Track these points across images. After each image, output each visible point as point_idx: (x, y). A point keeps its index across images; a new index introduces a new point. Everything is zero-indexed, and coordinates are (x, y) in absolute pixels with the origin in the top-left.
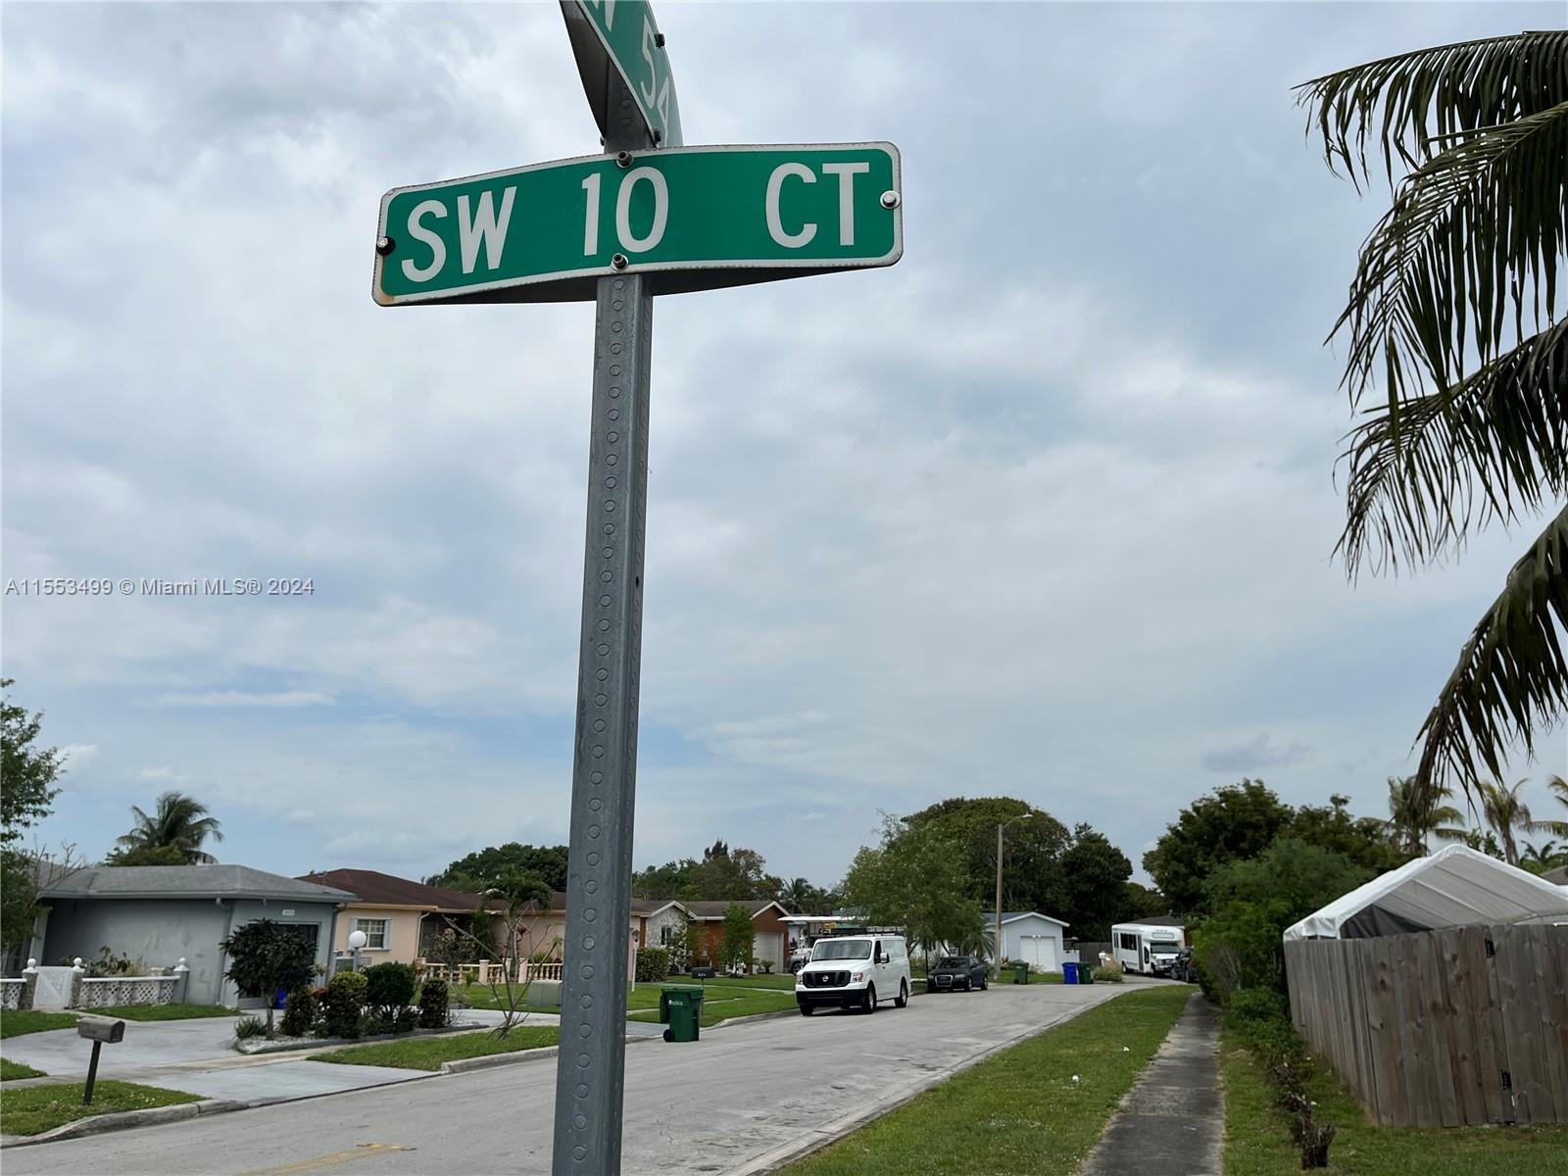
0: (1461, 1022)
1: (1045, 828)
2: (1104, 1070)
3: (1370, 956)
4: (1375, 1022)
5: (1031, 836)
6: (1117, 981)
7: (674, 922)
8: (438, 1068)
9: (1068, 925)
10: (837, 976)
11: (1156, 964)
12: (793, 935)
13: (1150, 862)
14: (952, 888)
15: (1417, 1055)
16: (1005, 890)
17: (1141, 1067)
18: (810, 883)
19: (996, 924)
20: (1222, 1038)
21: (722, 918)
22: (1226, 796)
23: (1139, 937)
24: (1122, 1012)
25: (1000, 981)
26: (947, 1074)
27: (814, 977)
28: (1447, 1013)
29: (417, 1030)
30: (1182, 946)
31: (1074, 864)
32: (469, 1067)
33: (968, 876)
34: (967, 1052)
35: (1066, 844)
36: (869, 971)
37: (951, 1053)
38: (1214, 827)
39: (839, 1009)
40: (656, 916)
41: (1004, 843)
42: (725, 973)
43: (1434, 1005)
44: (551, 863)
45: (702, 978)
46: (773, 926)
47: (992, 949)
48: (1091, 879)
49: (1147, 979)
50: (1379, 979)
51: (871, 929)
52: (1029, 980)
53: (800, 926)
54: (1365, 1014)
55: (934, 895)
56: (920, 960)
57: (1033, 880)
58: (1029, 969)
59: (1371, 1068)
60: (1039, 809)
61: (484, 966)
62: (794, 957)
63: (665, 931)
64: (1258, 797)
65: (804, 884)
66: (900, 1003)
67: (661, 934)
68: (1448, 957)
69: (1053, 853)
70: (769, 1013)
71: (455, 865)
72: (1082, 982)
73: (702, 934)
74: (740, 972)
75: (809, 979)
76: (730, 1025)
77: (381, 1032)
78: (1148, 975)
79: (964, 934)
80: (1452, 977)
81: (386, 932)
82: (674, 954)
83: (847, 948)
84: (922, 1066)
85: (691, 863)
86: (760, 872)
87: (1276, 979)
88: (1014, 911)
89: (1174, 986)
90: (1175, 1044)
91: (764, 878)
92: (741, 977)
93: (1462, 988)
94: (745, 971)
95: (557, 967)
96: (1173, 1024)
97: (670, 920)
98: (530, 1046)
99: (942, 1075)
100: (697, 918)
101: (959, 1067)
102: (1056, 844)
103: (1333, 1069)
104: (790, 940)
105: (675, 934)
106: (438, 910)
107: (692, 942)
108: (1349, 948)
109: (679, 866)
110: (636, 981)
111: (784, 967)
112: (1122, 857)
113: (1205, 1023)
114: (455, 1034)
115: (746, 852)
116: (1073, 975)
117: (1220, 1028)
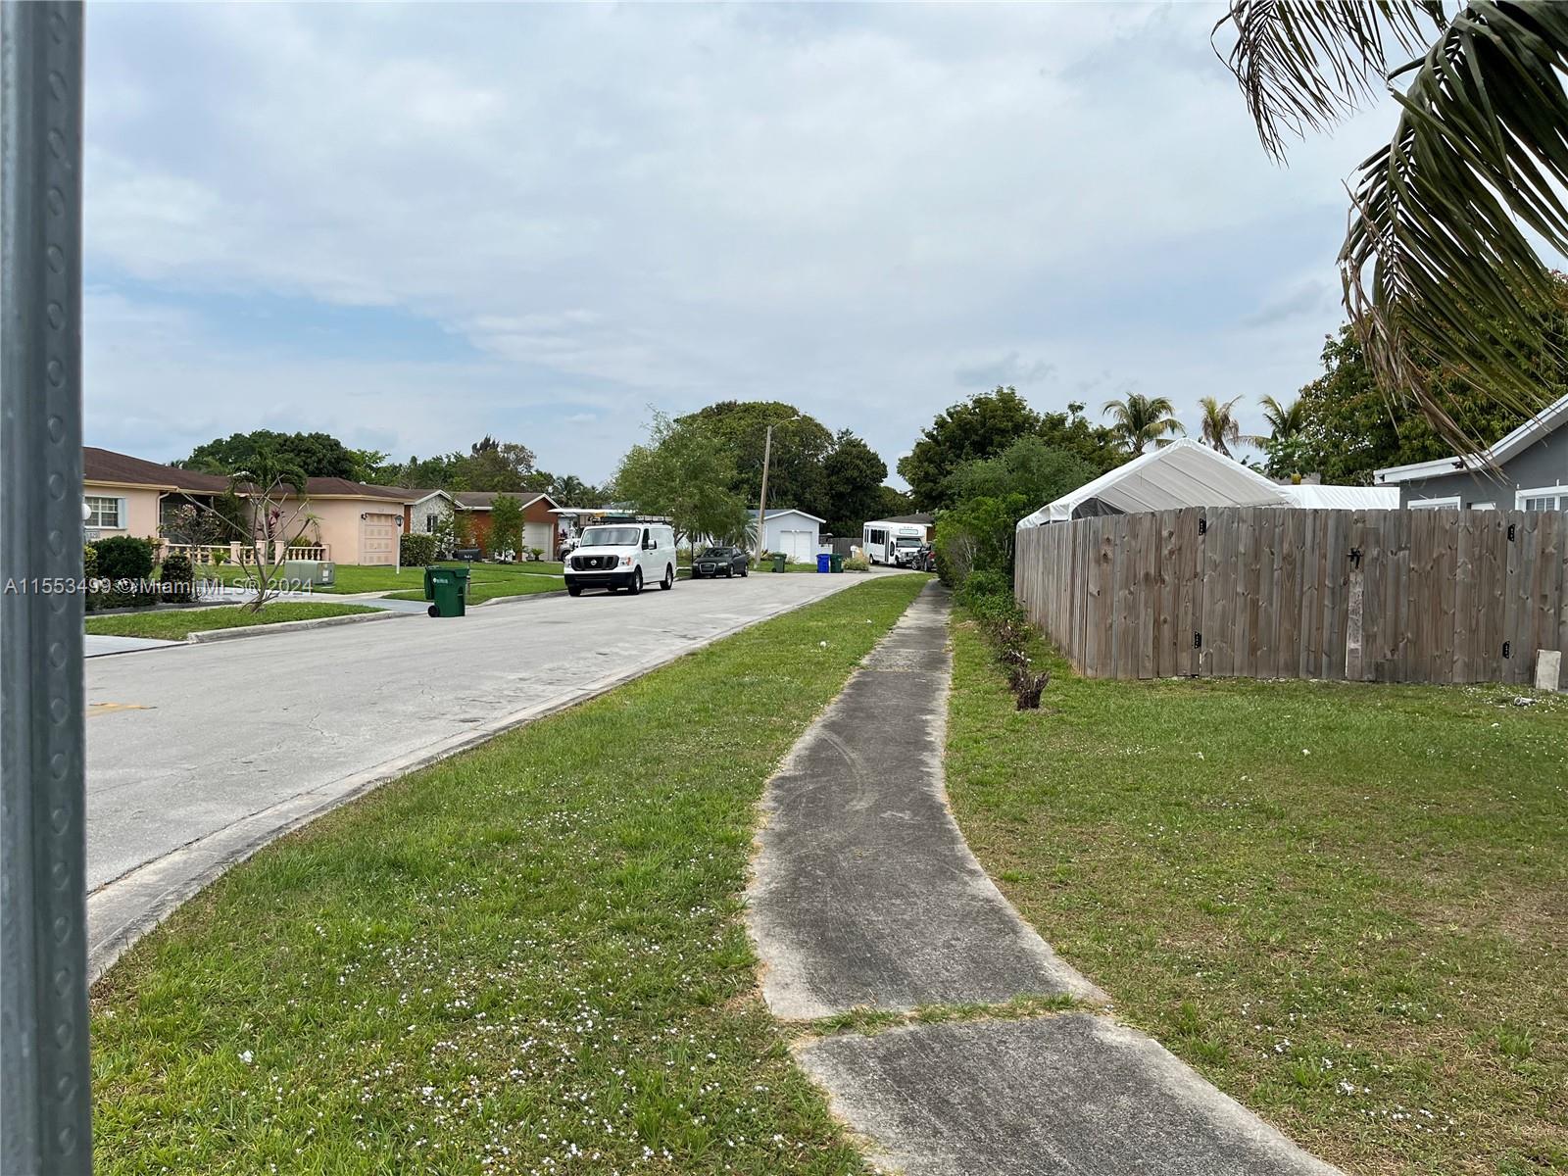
0: (1167, 591)
1: (810, 432)
2: (849, 636)
3: (1098, 531)
4: (1093, 589)
5: (797, 439)
6: (864, 570)
7: (440, 510)
8: (185, 638)
9: (825, 522)
10: (605, 561)
11: (899, 556)
12: (563, 526)
13: (904, 467)
14: (720, 483)
15: (1125, 618)
16: (769, 490)
17: (882, 634)
18: (581, 481)
19: (760, 519)
20: (953, 613)
21: (490, 508)
22: (978, 402)
23: (888, 533)
24: (868, 594)
25: (759, 570)
26: (705, 642)
27: (582, 561)
28: (1156, 583)
29: (160, 604)
30: (924, 541)
31: (834, 467)
32: (220, 638)
33: (735, 472)
34: (726, 625)
35: (830, 449)
36: (637, 555)
37: (711, 626)
38: (965, 431)
39: (607, 591)
40: (420, 504)
41: (772, 446)
42: (494, 560)
43: (1147, 575)
44: (307, 451)
45: (469, 560)
46: (543, 515)
47: (753, 543)
48: (848, 481)
49: (890, 569)
50: (1103, 552)
51: (640, 518)
52: (786, 569)
53: (571, 519)
54: (1085, 583)
55: (702, 491)
56: (686, 551)
57: (796, 480)
58: (786, 560)
59: (1083, 630)
60: (808, 415)
61: (235, 547)
62: (564, 547)
63: (431, 520)
64: (1009, 404)
65: (576, 482)
66: (665, 586)
67: (426, 522)
68: (1165, 533)
69: (816, 455)
70: (537, 594)
71: (201, 451)
72: (834, 571)
73: (469, 523)
74: (510, 559)
75: (577, 563)
76: (497, 604)
77: (119, 606)
78: (892, 566)
79: (729, 526)
80: (1165, 552)
81: (119, 511)
82: (441, 541)
83: (614, 535)
84: (685, 637)
85: (459, 457)
86: (530, 467)
87: (1005, 564)
88: (776, 508)
89: (914, 574)
90: (914, 617)
91: (535, 473)
92: (510, 563)
93: (1173, 561)
94: (514, 558)
95: (316, 550)
96: (911, 602)
97: (436, 508)
98: (286, 618)
99: (701, 644)
100: (464, 508)
101: (719, 637)
102: (819, 448)
103: (1047, 634)
104: (560, 531)
105: (442, 522)
106: (179, 490)
107: (459, 530)
108: (1080, 527)
109: (446, 460)
110: (401, 565)
111: (554, 555)
112: (879, 461)
113: (939, 600)
114: (204, 609)
115: (516, 447)
116: (826, 565)
117: (951, 605)
